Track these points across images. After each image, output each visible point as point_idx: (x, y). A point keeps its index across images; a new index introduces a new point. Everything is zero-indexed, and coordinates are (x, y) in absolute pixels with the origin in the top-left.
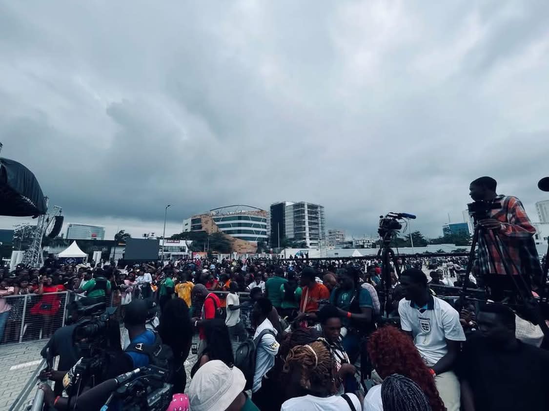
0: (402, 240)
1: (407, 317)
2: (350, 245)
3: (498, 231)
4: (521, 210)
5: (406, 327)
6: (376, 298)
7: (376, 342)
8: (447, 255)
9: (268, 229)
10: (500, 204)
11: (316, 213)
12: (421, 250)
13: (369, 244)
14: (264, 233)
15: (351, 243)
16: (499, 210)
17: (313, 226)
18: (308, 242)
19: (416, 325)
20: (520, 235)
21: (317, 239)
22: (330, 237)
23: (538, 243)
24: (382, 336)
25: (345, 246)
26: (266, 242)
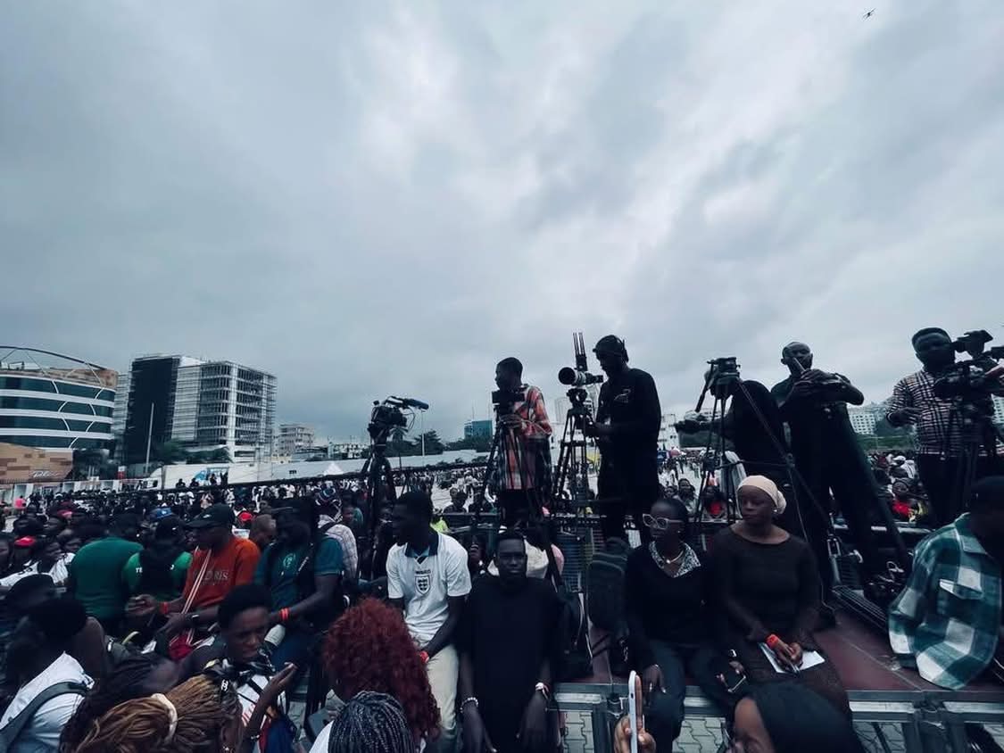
0: (409, 444)
1: (398, 575)
2: (321, 454)
3: (518, 431)
4: (542, 405)
5: (395, 592)
6: (354, 551)
7: (341, 637)
8: (466, 465)
9: (117, 417)
10: (523, 395)
11: (258, 388)
12: (434, 460)
13: (357, 452)
14: (105, 428)
15: (325, 450)
16: (522, 403)
17: (248, 416)
18: (232, 448)
19: (410, 585)
20: (538, 436)
21: (252, 443)
22: (284, 439)
23: (553, 448)
24: (352, 622)
25: (312, 455)
26: (106, 451)
